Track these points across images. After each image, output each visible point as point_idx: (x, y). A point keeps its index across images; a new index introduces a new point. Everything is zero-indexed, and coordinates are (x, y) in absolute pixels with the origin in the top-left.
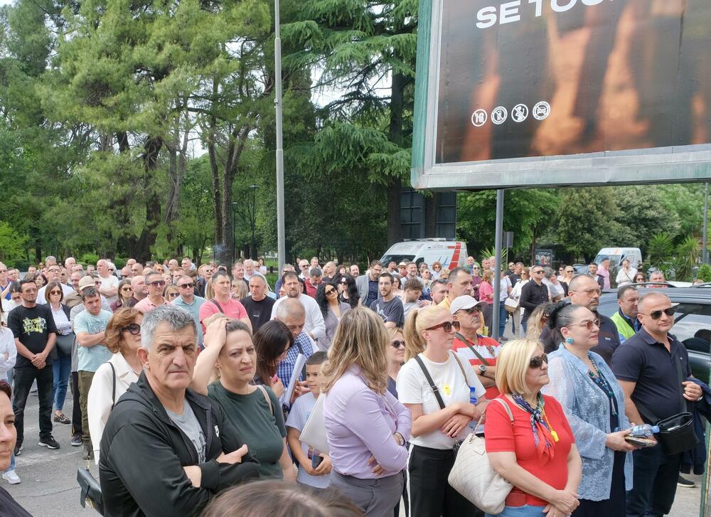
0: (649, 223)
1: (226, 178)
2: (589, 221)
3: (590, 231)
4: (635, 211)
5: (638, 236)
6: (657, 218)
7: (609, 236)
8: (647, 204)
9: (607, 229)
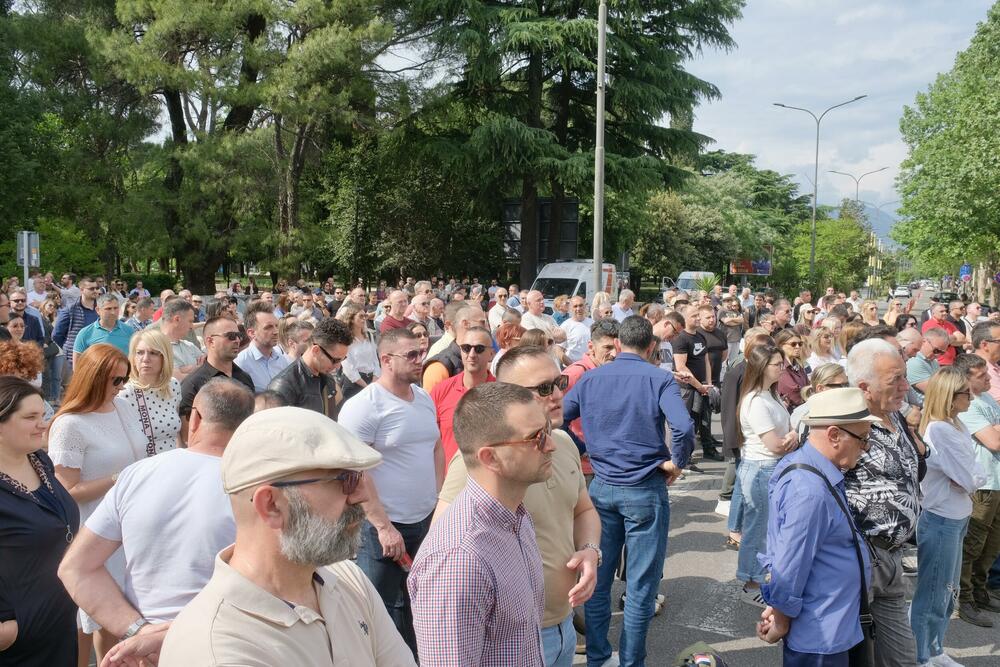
0: (714, 246)
1: (293, 176)
2: (665, 242)
3: (665, 252)
4: (701, 234)
5: (704, 259)
6: (721, 241)
7: (682, 258)
8: (712, 226)
9: (682, 251)
